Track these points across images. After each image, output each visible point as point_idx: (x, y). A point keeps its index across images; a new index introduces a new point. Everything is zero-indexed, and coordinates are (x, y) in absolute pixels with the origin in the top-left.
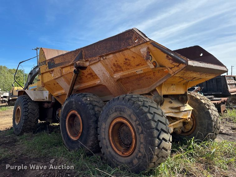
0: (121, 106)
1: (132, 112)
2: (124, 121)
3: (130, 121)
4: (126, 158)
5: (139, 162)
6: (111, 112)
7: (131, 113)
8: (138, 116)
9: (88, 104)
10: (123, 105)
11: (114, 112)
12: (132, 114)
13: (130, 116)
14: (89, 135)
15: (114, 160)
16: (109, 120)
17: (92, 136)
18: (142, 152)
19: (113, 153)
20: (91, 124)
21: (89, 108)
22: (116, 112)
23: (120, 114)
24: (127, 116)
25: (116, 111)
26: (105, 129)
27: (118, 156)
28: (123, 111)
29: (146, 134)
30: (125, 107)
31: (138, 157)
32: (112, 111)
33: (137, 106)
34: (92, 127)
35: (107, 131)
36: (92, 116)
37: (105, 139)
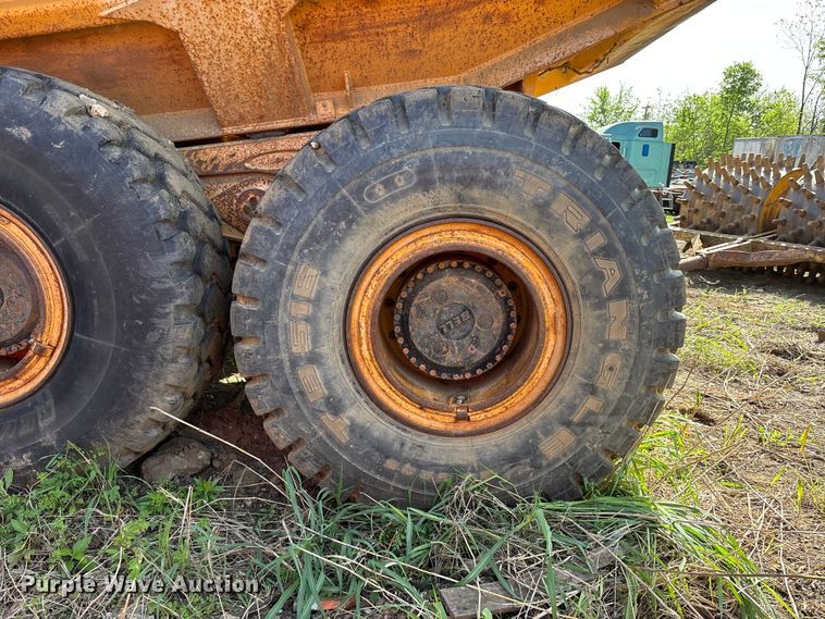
0: (469, 150)
1: (563, 183)
2: (486, 239)
3: (540, 236)
4: (479, 441)
5: (579, 442)
6: (380, 191)
7: (555, 191)
8: (603, 206)
9: (109, 143)
10: (487, 141)
11: (404, 193)
12: (562, 196)
13: (542, 208)
14: (152, 359)
15: (391, 464)
16: (356, 246)
17: (174, 360)
18: (605, 392)
19: (382, 428)
20: (170, 284)
21: (137, 174)
22: (426, 190)
23: (460, 198)
24: (521, 211)
25: (425, 184)
26: (317, 301)
27: (424, 439)
28: (489, 184)
29: (645, 296)
30: (508, 155)
31: (577, 418)
32: (388, 184)
33: (593, 149)
34: (179, 302)
35: (337, 314)
36: (165, 231)
37: (314, 359)
